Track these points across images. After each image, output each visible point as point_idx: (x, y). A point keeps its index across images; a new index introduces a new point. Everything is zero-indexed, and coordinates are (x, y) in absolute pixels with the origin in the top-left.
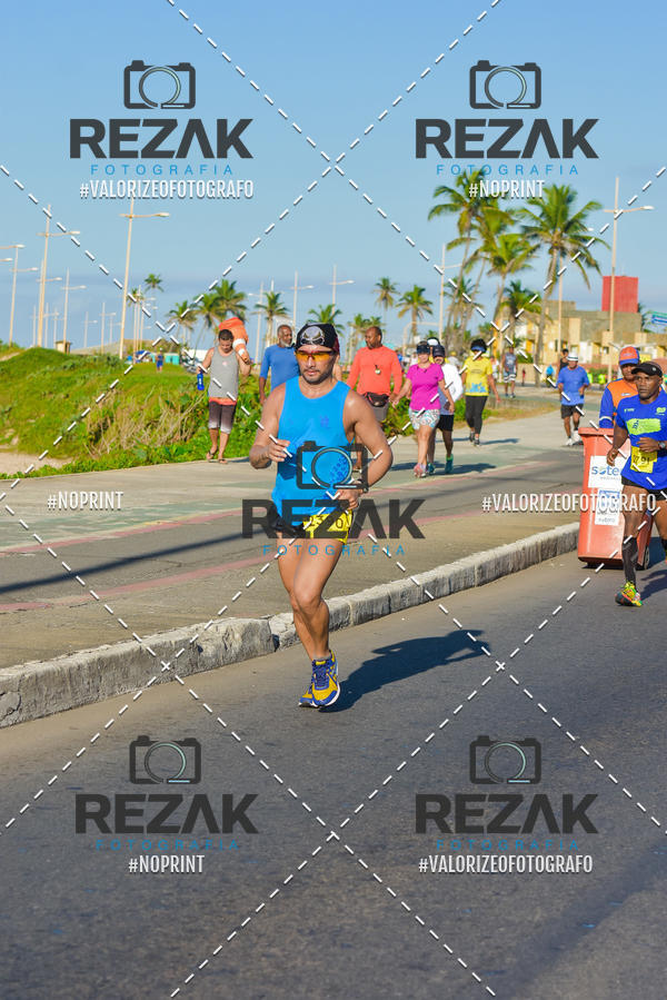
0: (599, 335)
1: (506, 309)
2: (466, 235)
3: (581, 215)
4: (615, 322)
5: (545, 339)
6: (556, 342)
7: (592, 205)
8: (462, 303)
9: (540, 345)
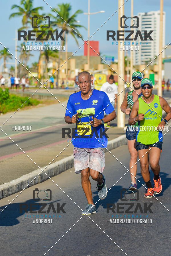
0: (83, 66)
1: (44, 56)
2: (25, 26)
3: (75, 16)
4: (90, 60)
5: (60, 68)
6: (65, 70)
7: (79, 12)
8: (24, 55)
9: (58, 71)
